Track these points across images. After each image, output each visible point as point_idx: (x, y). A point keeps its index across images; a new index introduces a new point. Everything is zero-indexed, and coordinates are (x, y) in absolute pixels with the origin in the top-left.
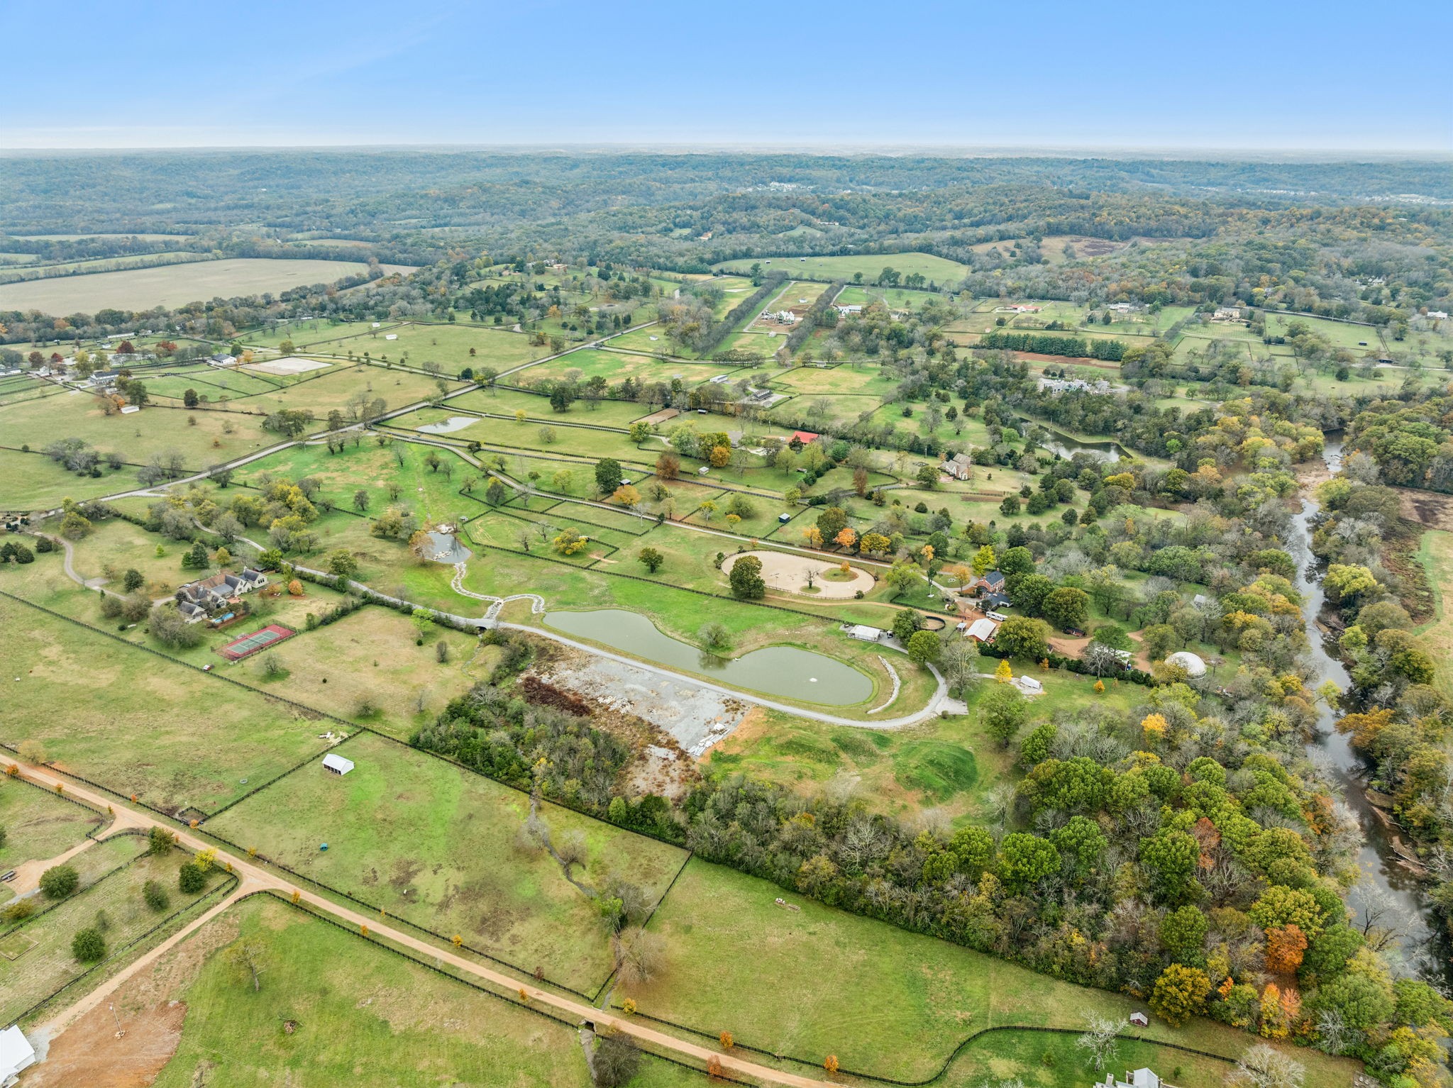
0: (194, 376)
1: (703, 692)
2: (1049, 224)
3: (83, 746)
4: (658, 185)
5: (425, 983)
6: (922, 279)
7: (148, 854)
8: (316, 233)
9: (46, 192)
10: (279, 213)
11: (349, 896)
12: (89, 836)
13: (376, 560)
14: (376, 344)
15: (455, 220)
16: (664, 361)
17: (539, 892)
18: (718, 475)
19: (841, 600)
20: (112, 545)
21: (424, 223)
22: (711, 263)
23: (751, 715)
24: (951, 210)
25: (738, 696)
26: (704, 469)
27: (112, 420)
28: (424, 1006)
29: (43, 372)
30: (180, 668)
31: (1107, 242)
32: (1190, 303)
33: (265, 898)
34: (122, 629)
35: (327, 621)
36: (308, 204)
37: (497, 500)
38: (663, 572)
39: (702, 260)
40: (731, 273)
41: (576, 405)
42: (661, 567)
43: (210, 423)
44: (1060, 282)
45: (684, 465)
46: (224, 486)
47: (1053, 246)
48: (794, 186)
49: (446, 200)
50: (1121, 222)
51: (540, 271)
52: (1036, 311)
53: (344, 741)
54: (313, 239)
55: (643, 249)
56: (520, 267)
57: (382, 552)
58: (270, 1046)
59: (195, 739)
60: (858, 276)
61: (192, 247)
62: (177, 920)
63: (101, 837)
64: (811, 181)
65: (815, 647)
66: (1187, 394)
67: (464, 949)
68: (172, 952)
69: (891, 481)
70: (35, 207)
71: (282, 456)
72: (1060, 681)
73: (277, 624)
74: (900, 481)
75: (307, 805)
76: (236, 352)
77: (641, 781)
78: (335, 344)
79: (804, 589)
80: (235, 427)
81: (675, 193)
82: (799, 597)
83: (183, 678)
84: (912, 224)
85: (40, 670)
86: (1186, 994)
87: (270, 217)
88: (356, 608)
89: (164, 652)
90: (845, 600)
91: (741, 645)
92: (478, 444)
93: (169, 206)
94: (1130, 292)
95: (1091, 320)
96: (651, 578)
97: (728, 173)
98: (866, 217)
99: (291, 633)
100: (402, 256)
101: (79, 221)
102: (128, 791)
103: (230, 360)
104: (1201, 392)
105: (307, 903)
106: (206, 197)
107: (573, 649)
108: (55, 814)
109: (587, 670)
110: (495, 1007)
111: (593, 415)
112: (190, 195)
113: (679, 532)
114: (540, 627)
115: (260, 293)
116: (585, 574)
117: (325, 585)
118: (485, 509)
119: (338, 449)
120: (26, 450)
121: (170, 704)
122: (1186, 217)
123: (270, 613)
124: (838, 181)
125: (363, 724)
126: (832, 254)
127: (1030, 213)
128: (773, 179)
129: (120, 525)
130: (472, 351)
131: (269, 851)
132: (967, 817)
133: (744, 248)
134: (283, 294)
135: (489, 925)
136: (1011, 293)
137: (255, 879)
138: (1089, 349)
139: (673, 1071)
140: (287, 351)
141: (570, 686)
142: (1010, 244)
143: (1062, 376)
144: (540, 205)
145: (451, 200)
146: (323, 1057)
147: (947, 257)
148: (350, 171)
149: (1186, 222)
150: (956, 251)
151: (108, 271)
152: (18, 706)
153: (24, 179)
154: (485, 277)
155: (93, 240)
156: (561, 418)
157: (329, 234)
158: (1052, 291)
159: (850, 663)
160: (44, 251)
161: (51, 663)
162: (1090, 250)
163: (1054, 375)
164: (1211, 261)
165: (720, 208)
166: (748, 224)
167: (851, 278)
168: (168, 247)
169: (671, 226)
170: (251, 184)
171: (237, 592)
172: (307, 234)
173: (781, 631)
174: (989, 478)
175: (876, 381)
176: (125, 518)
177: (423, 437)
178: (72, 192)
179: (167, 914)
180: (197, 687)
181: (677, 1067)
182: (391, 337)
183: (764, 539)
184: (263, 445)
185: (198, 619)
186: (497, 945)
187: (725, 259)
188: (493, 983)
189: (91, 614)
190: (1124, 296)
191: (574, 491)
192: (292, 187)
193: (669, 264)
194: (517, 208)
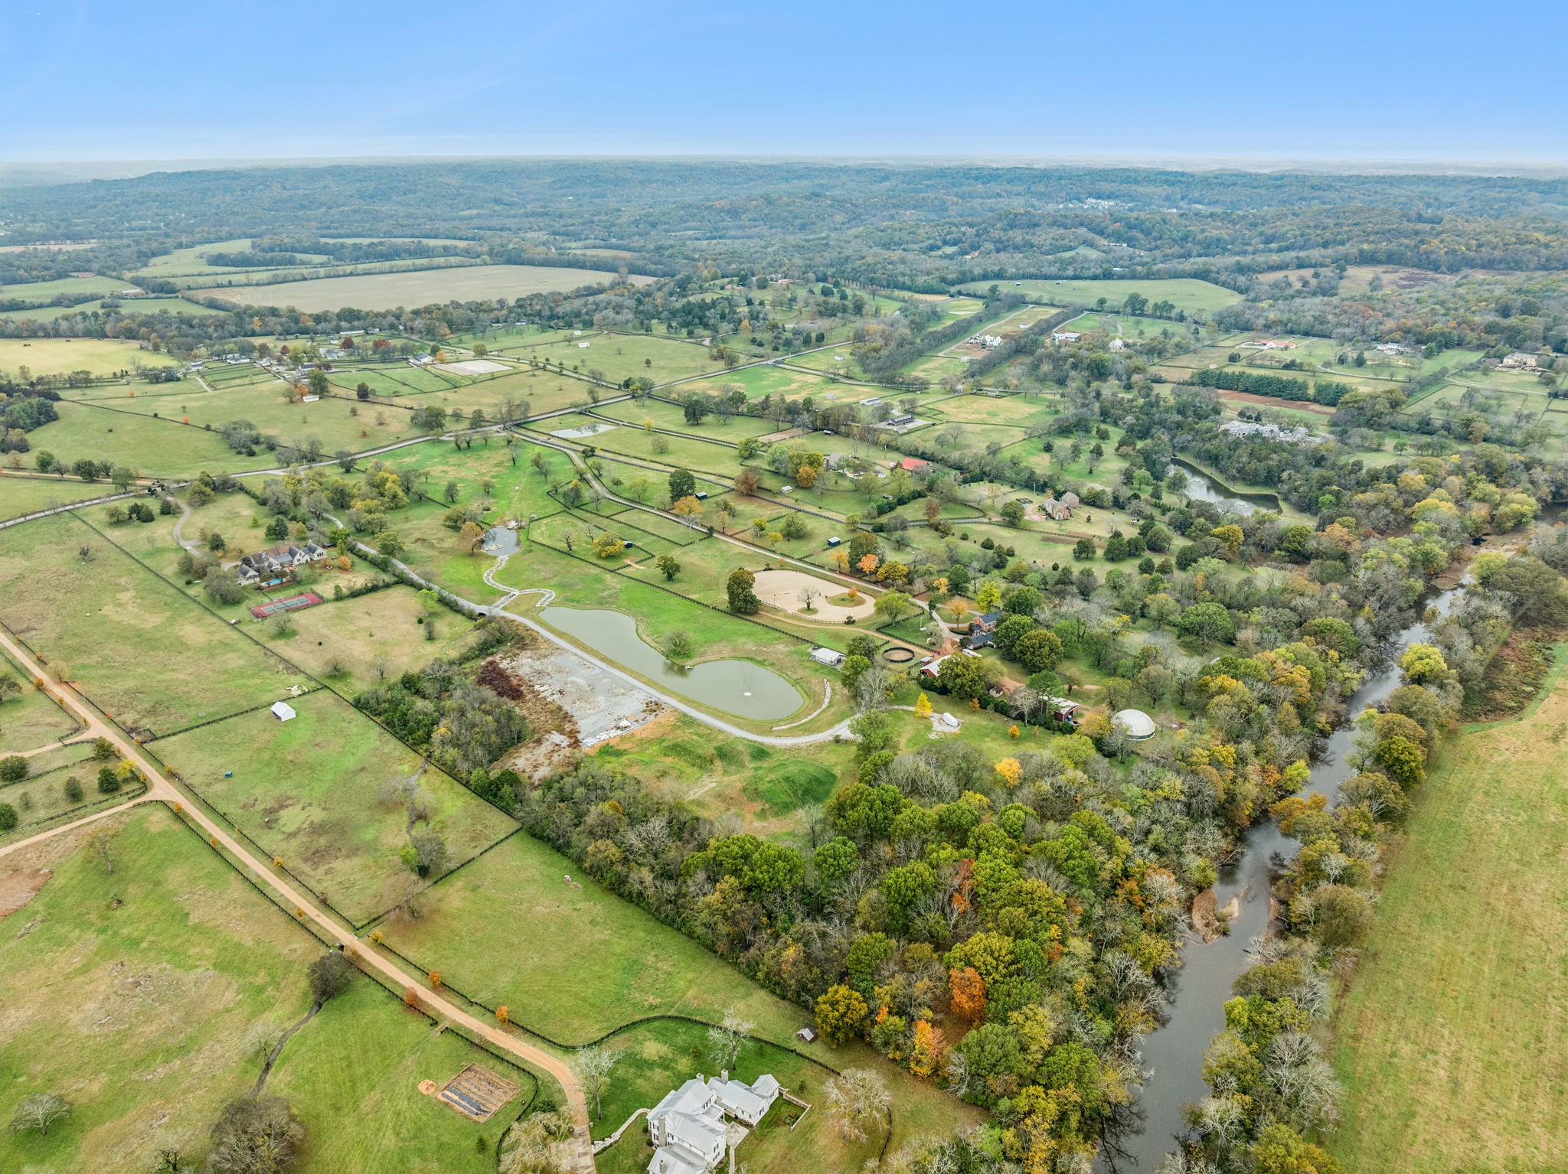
0: (385, 372)
1: (635, 692)
2: (1361, 252)
3: (105, 672)
4: (955, 199)
5: (236, 889)
6: (1172, 307)
7: (94, 759)
8: (589, 242)
9: (371, 197)
10: (570, 221)
11: (223, 816)
12: (61, 739)
13: (432, 546)
14: (569, 351)
15: (732, 233)
16: (834, 381)
17: (376, 838)
18: (800, 495)
19: (829, 624)
20: (222, 514)
21: (699, 235)
22: (952, 283)
23: (665, 718)
24: (1261, 234)
25: (664, 699)
26: (787, 488)
27: (293, 407)
28: (224, 908)
29: (265, 362)
30: (214, 620)
31: (1430, 274)
32: (1479, 347)
33: (159, 806)
34: (189, 583)
35: (355, 594)
36: (599, 213)
37: (572, 502)
38: (679, 581)
39: (943, 280)
40: (968, 295)
41: (709, 418)
42: (678, 575)
43: (368, 414)
44: (1330, 317)
45: (769, 482)
46: (348, 471)
47: (1361, 276)
48: (1112, 203)
49: (729, 212)
50: (1454, 251)
51: (763, 285)
52: (1286, 348)
53: (304, 693)
54: (586, 248)
55: (890, 267)
56: (743, 281)
57: (441, 540)
58: (93, 916)
59: (189, 678)
60: (1102, 302)
61: (467, 252)
62: (83, 811)
63: (67, 742)
64: (1132, 198)
65: (773, 664)
66: (1396, 447)
67: (282, 870)
68: (64, 835)
69: (977, 514)
70: (355, 212)
71: (414, 448)
72: (984, 723)
73: (313, 592)
74: (985, 516)
75: (239, 740)
76: (434, 351)
77: (525, 762)
78: (529, 349)
79: (802, 611)
80: (388, 421)
81: (972, 208)
82: (793, 617)
83: (211, 629)
84: (1212, 247)
85: (108, 610)
86: (836, 1014)
87: (557, 226)
88: (387, 586)
89: (209, 606)
90: (835, 624)
91: (702, 655)
92: (593, 450)
93: (474, 212)
94: (1407, 331)
95: (1342, 361)
96: (665, 586)
97: (1041, 188)
98: (1160, 238)
99: (321, 600)
100: (653, 267)
101: (384, 227)
102: (112, 711)
103: (428, 359)
104: (1412, 446)
105: (187, 815)
106: (511, 205)
107: (547, 641)
108: (49, 720)
109: (544, 661)
110: (278, 919)
111: (722, 430)
112: (497, 202)
113: (724, 546)
114: (532, 619)
115: (495, 299)
116: (608, 576)
117: (373, 563)
118: (560, 507)
119: (464, 445)
120: (208, 428)
121: (188, 648)
122: (1547, 246)
123: (315, 582)
124: (1167, 198)
125: (327, 683)
126: (1095, 278)
127: (1349, 239)
128: (1090, 195)
129: (241, 498)
130: (648, 362)
131: (185, 773)
132: (788, 834)
133: (996, 268)
134: (518, 300)
135: (316, 857)
136: (1267, 327)
137: (162, 789)
138: (1311, 392)
139: (381, 995)
140: (481, 353)
141: (520, 672)
142: (1307, 273)
143: (1258, 419)
144: (824, 219)
145: (734, 212)
146: (125, 931)
147: (1224, 284)
148: (657, 181)
149: (1544, 251)
150: (1239, 278)
151: (382, 273)
152: (75, 635)
153: (358, 185)
154: (707, 290)
155: (381, 243)
156: (691, 431)
157: (602, 243)
158: (1318, 328)
159: (796, 683)
160: (337, 253)
161: (120, 605)
162: (1404, 283)
163: (1250, 417)
164: (1530, 298)
165: (999, 225)
166: (1021, 243)
167: (1093, 304)
168: (447, 251)
169: (940, 243)
170: (560, 192)
171: (296, 562)
172: (580, 244)
173: (751, 646)
174: (1089, 520)
175: (1042, 413)
176: (247, 492)
177: (553, 440)
178: (395, 198)
179: (80, 805)
180: (218, 637)
181: (386, 993)
182: (583, 345)
183: (800, 560)
184: (404, 437)
185: (251, 581)
186: (312, 873)
187: (973, 280)
188: (288, 900)
189: (170, 567)
190: (1397, 335)
191: (650, 499)
192: (598, 196)
193: (908, 283)
194: (798, 222)
